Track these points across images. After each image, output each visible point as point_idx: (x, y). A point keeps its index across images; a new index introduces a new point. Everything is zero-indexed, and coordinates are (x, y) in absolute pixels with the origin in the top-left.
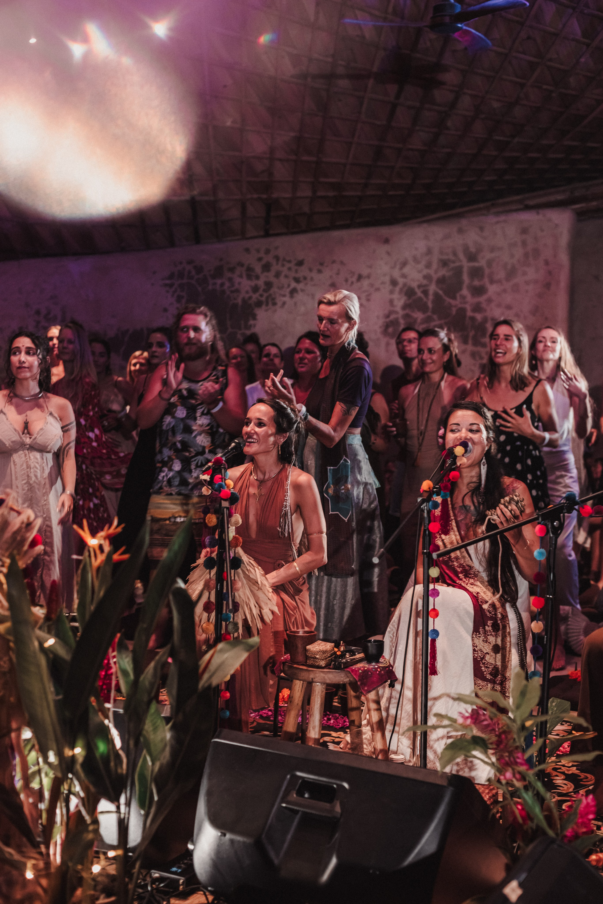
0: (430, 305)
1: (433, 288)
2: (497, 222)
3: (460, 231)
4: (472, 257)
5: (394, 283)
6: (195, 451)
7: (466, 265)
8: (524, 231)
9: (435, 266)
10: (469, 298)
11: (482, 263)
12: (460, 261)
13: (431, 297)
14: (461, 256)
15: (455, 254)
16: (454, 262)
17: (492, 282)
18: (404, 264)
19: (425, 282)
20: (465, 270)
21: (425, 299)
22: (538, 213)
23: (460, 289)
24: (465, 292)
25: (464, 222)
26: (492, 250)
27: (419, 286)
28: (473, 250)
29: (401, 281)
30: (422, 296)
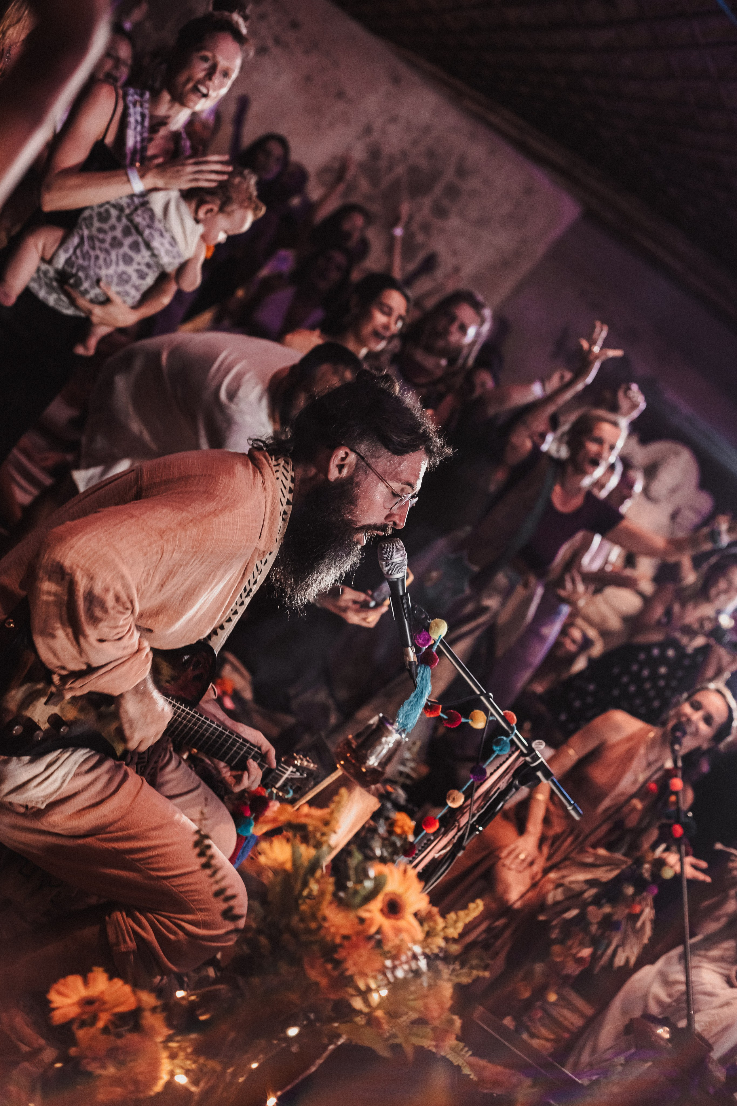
0: (384, 183)
3: (472, 136)
4: (461, 172)
5: (368, 130)
7: (449, 175)
8: (529, 191)
9: (421, 148)
10: (426, 211)
11: (466, 186)
12: (448, 166)
13: (391, 177)
14: (453, 161)
15: (448, 154)
16: (441, 161)
17: (460, 213)
18: (394, 119)
19: (398, 157)
20: (445, 179)
21: (384, 174)
23: (425, 194)
24: (427, 202)
25: (482, 131)
26: (485, 182)
27: (389, 156)
28: (468, 165)
29: (376, 135)
30: (384, 168)
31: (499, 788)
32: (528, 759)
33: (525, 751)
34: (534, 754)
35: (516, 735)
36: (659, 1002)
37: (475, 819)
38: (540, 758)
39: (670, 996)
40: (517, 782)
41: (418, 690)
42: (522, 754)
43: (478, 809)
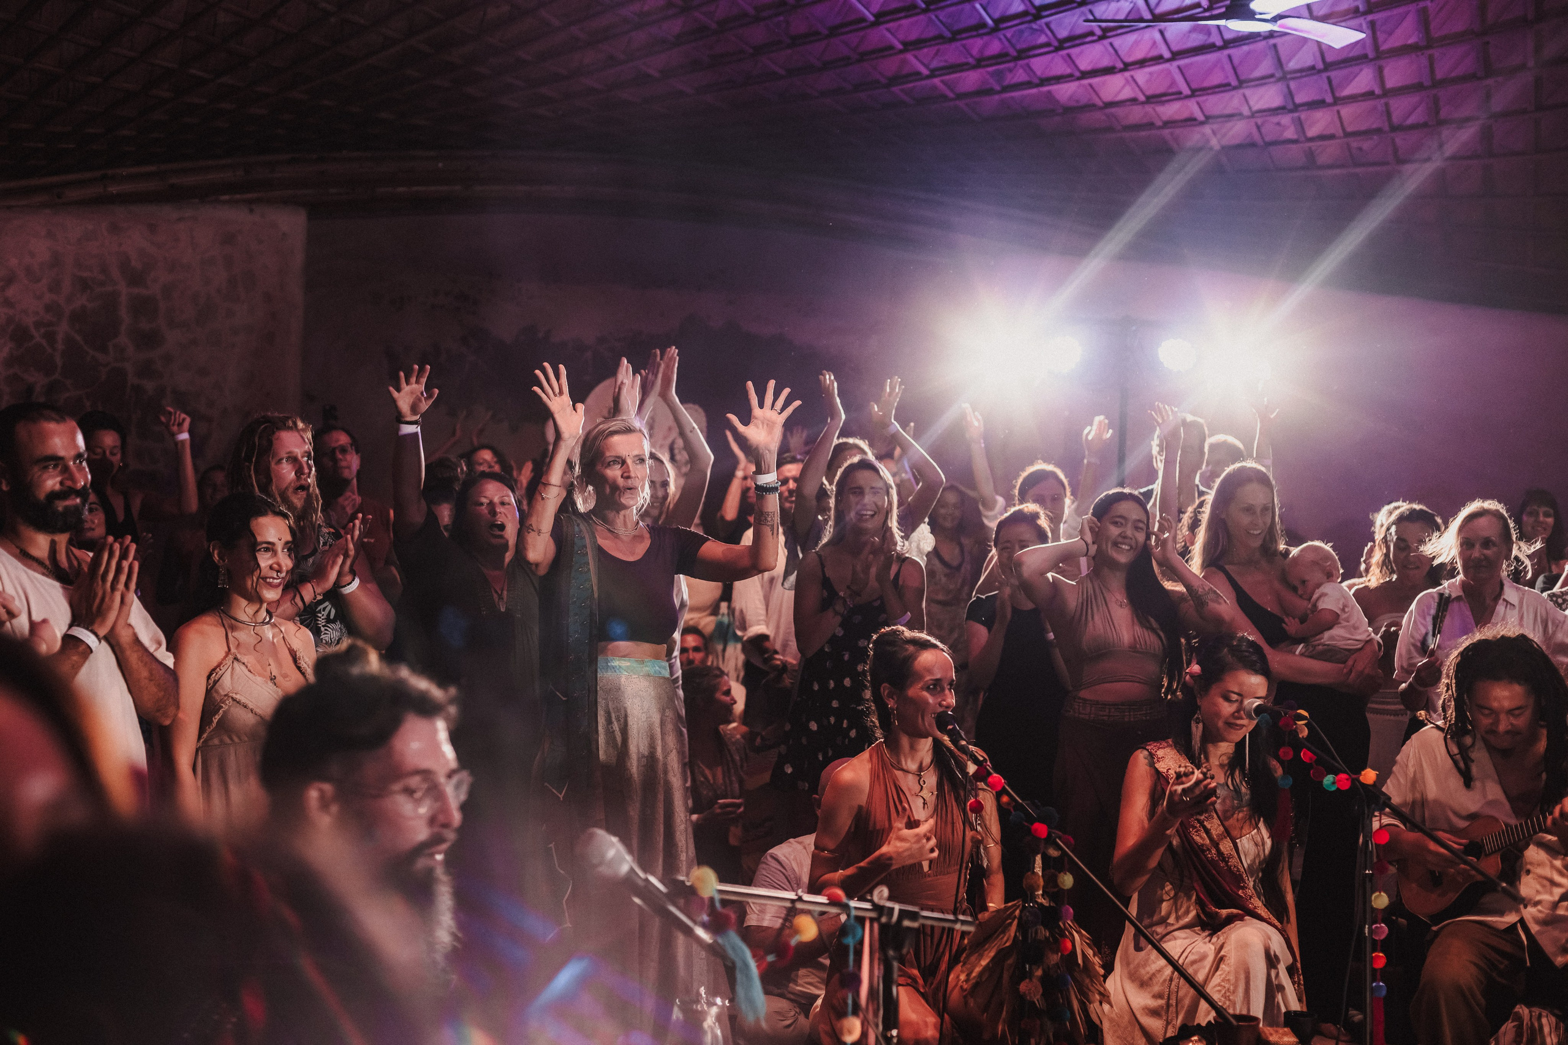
0: (59, 361)
1: (63, 328)
3: (114, 228)
4: (135, 278)
7: (124, 290)
8: (228, 239)
9: (66, 287)
10: (130, 351)
11: (153, 289)
12: (114, 284)
13: (60, 346)
14: (115, 273)
15: (104, 270)
16: (101, 284)
17: (171, 325)
19: (48, 317)
20: (123, 301)
21: (49, 350)
22: (252, 213)
23: (115, 334)
24: (123, 339)
25: (120, 213)
26: (172, 267)
27: (38, 325)
28: (137, 265)
30: (44, 342)
31: (878, 977)
32: (884, 920)
33: (873, 915)
34: (886, 911)
35: (856, 908)
36: (1154, 1013)
37: (881, 1027)
38: (893, 909)
39: (1158, 996)
40: (891, 953)
41: (739, 964)
42: (872, 920)
43: (876, 1015)
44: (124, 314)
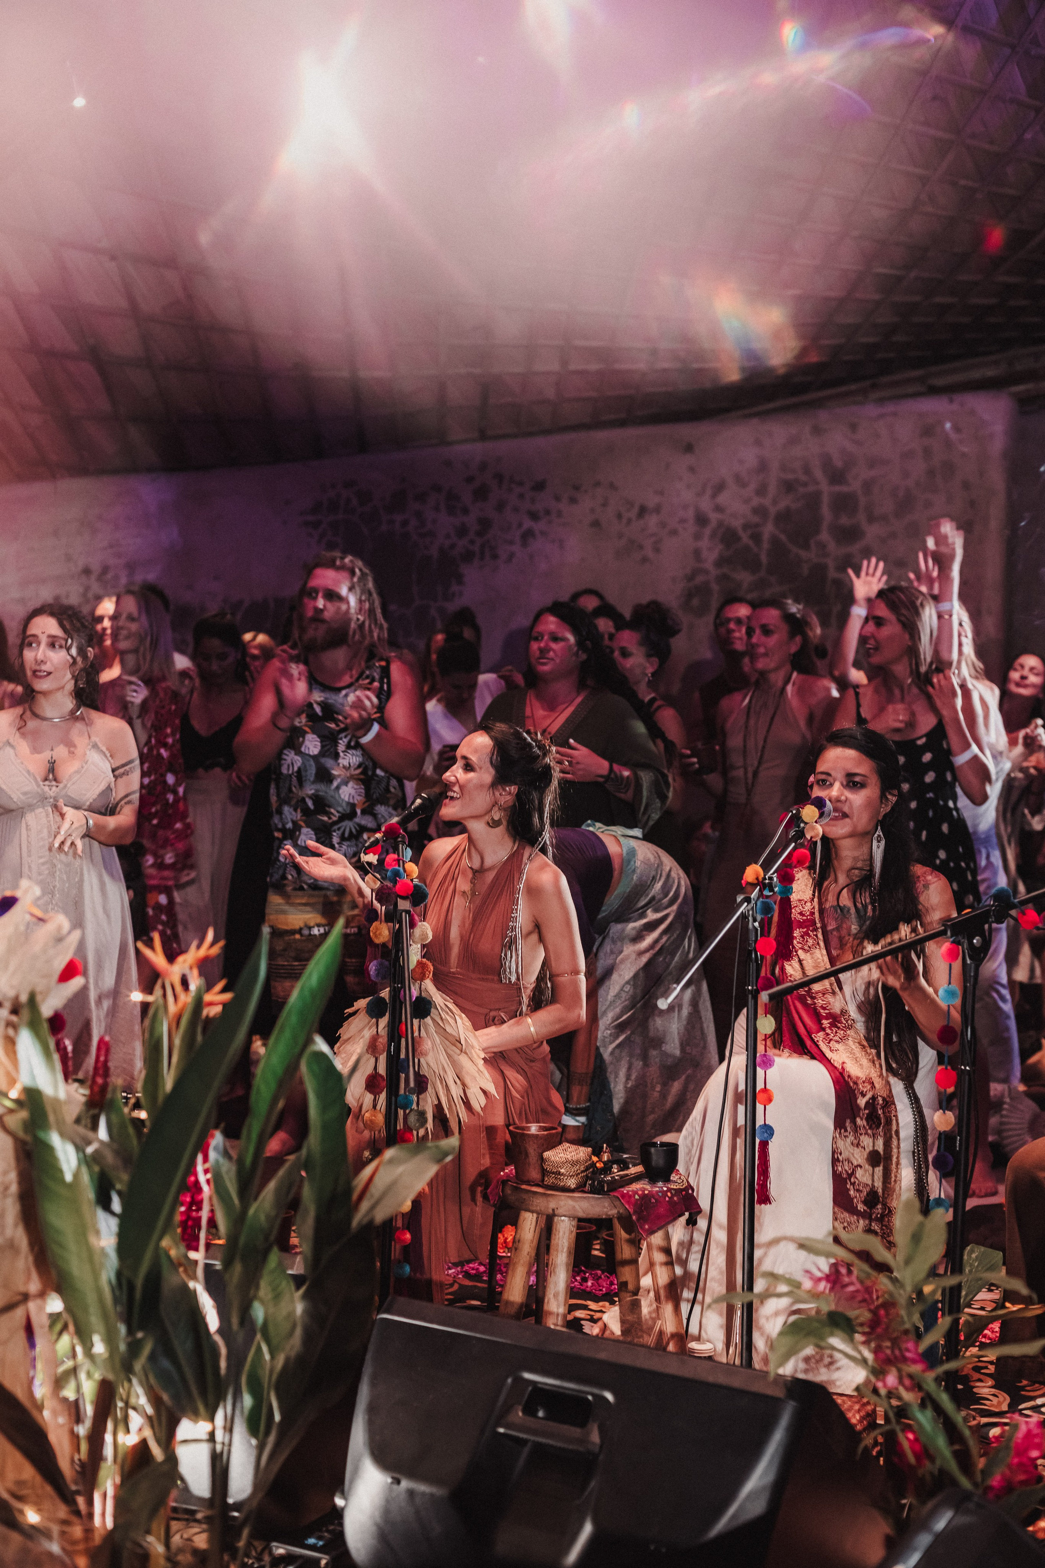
0: (764, 559)
1: (769, 530)
2: (882, 416)
3: (817, 431)
4: (837, 477)
5: (701, 520)
6: (338, 812)
7: (826, 489)
8: (928, 431)
9: (772, 490)
10: (832, 546)
11: (854, 486)
12: (817, 483)
13: (766, 545)
14: (818, 474)
15: (807, 470)
16: (805, 485)
17: (871, 519)
18: (720, 488)
19: (756, 519)
20: (825, 499)
21: (756, 550)
22: (951, 401)
23: (817, 531)
24: (825, 536)
25: (823, 416)
26: (873, 463)
27: (746, 527)
28: (839, 464)
29: (714, 517)
30: (751, 543)
44: (826, 511)
